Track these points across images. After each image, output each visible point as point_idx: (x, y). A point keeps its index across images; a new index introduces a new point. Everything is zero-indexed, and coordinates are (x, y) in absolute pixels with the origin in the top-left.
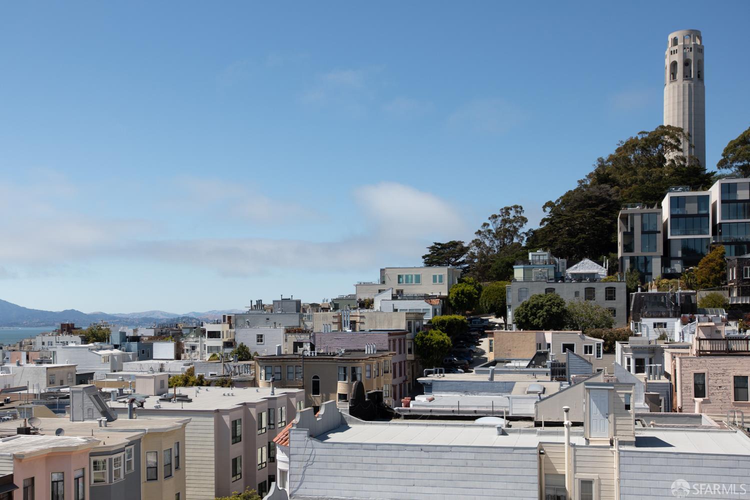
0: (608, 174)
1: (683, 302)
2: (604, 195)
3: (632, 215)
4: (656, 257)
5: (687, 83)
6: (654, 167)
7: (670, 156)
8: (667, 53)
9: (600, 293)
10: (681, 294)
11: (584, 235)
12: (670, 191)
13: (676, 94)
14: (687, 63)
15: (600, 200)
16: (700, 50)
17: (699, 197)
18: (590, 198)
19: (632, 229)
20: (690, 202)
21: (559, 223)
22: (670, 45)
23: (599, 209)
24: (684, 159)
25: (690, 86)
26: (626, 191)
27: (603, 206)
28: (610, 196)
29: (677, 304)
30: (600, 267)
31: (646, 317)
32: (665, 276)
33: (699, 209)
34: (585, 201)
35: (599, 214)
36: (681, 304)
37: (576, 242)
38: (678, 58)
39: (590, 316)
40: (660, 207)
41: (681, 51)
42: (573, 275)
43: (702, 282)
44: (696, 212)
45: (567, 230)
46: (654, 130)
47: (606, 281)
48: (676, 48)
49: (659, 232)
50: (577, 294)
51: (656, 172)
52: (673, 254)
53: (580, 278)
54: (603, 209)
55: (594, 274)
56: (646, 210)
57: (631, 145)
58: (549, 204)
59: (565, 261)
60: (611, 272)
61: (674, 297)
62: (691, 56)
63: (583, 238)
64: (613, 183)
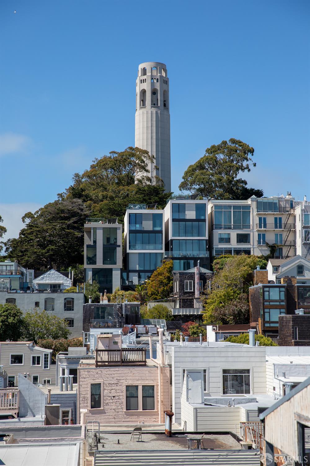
0: (83, 190)
1: (129, 313)
2: (76, 209)
3: (95, 229)
4: (116, 269)
5: (154, 110)
6: (124, 185)
7: (139, 175)
8: (138, 81)
9: (59, 303)
10: (126, 305)
11: (53, 247)
12: (130, 208)
13: (145, 120)
14: (154, 93)
15: (73, 214)
16: (165, 81)
17: (154, 215)
18: (62, 211)
19: (95, 242)
20: (147, 220)
21: (29, 234)
22: (140, 74)
23: (71, 221)
24: (149, 179)
25: (157, 113)
26: (98, 206)
27: (74, 219)
28: (82, 210)
29: (122, 315)
30: (66, 278)
31: (95, 327)
32: (125, 288)
33: (154, 226)
34: (58, 213)
35: (69, 227)
36: (127, 316)
37: (46, 253)
38: (147, 86)
39: (45, 327)
40: (122, 221)
41: (149, 81)
42: (39, 285)
43: (152, 294)
44: (151, 229)
45: (38, 241)
46: (123, 150)
47: (68, 291)
48: (145, 77)
49: (119, 246)
50: (37, 304)
51: (124, 190)
52: (131, 267)
53: (42, 289)
54: (74, 222)
55: (59, 285)
56: (107, 225)
57: (103, 164)
58: (29, 215)
59: (32, 271)
60: (74, 284)
61: (121, 307)
62: (158, 86)
63: (52, 249)
64: (87, 198)
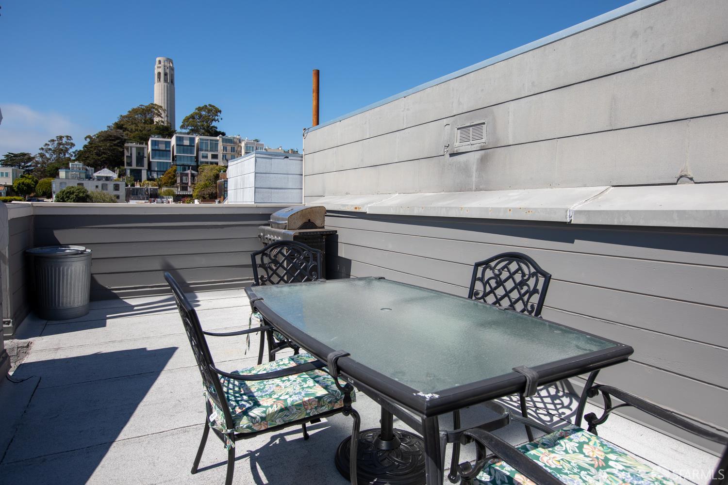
0: (123, 125)
1: (152, 193)
2: (119, 136)
3: (131, 147)
4: (144, 170)
5: (166, 84)
6: (148, 124)
7: (156, 119)
8: (156, 67)
9: (111, 186)
10: (150, 189)
11: (106, 156)
12: (152, 137)
13: (160, 89)
14: (166, 74)
15: (117, 138)
16: (172, 69)
17: (166, 142)
18: (111, 136)
19: (131, 154)
20: (161, 144)
21: (90, 148)
22: (157, 64)
23: (116, 142)
24: (162, 122)
25: (167, 86)
26: (132, 135)
27: (118, 141)
28: (123, 136)
29: (148, 193)
30: (113, 173)
31: (132, 199)
32: (149, 179)
33: (166, 147)
34: (108, 137)
35: (115, 145)
36: (151, 194)
37: (101, 159)
38: (161, 70)
39: (103, 199)
40: (147, 144)
41: (163, 68)
42: (97, 176)
43: (165, 183)
44: (164, 149)
45: (96, 152)
46: (148, 105)
47: (115, 180)
48: (160, 65)
49: (146, 157)
50: (97, 187)
51: (148, 127)
52: (153, 169)
53: (99, 178)
54: (118, 143)
55: (110, 177)
56: (139, 145)
57: (135, 111)
58: (89, 137)
59: (93, 169)
60: (119, 176)
61: (147, 190)
62: (168, 71)
63: (105, 157)
64: (125, 130)
